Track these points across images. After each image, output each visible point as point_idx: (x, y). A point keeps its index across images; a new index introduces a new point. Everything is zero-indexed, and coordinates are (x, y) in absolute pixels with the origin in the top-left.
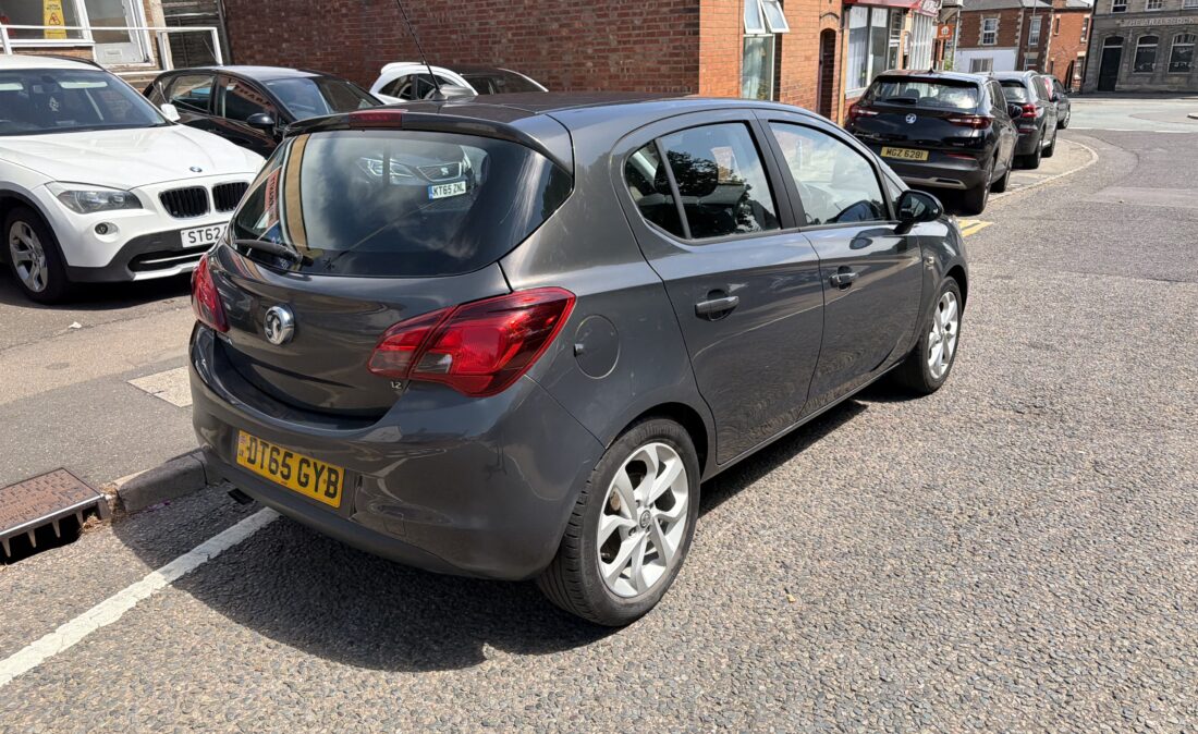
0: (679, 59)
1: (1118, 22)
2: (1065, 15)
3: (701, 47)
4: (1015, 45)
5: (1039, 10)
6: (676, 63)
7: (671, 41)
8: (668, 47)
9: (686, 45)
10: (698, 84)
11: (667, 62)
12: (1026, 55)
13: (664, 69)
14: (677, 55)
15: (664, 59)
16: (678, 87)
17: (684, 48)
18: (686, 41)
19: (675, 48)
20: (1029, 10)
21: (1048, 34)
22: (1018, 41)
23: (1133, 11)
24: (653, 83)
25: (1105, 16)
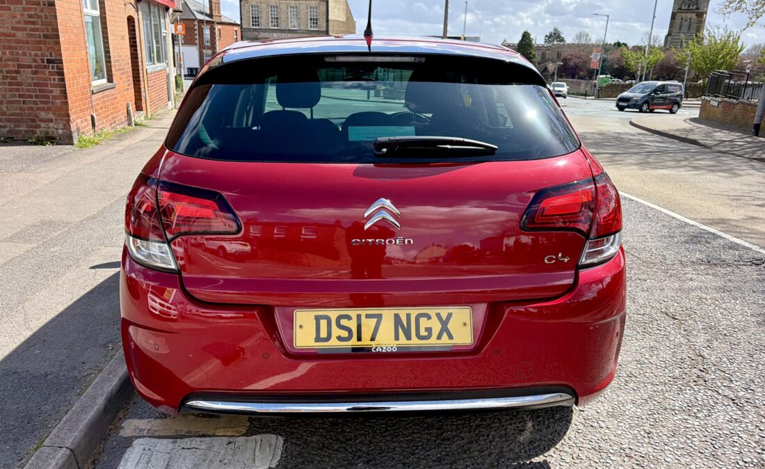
0: (37, 27)
1: (256, 33)
2: (224, 26)
3: (58, 17)
4: (196, 44)
5: (208, 22)
6: (33, 30)
7: (24, 9)
8: (22, 15)
9: (43, 14)
10: (60, 50)
11: (24, 29)
12: (204, 51)
13: (20, 35)
14: (33, 23)
15: (20, 26)
16: (39, 53)
17: (41, 17)
18: (42, 11)
19: (31, 16)
20: (201, 22)
21: (215, 38)
22: (197, 42)
23: (263, 27)
24: (10, 48)
25: (249, 30)
